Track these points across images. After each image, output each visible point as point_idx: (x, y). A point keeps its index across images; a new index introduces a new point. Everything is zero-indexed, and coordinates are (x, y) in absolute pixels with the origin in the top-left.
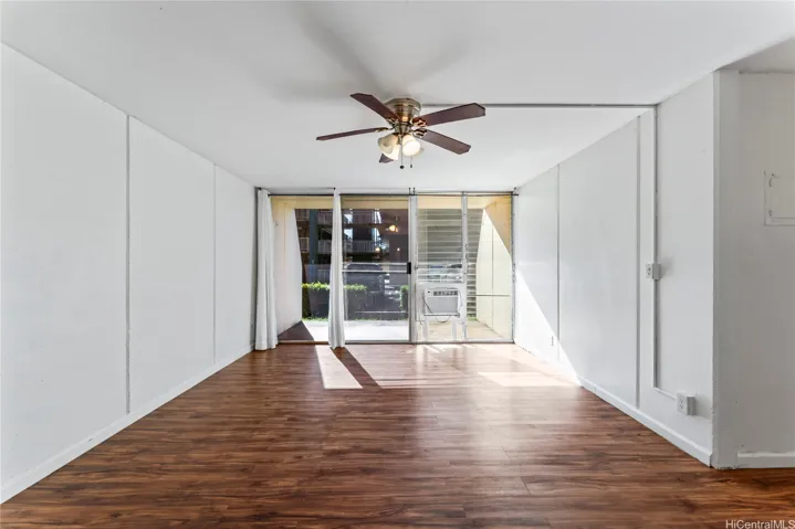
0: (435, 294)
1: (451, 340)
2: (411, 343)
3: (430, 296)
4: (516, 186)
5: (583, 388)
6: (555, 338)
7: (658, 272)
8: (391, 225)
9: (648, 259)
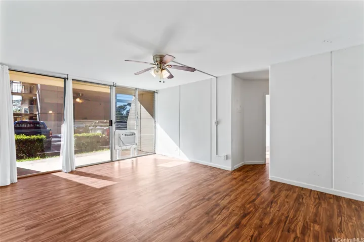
0: (125, 135)
1: (131, 156)
2: (112, 161)
3: (122, 137)
4: (157, 89)
5: (191, 162)
6: (178, 148)
7: (217, 123)
8: (77, 98)
9: (214, 120)
